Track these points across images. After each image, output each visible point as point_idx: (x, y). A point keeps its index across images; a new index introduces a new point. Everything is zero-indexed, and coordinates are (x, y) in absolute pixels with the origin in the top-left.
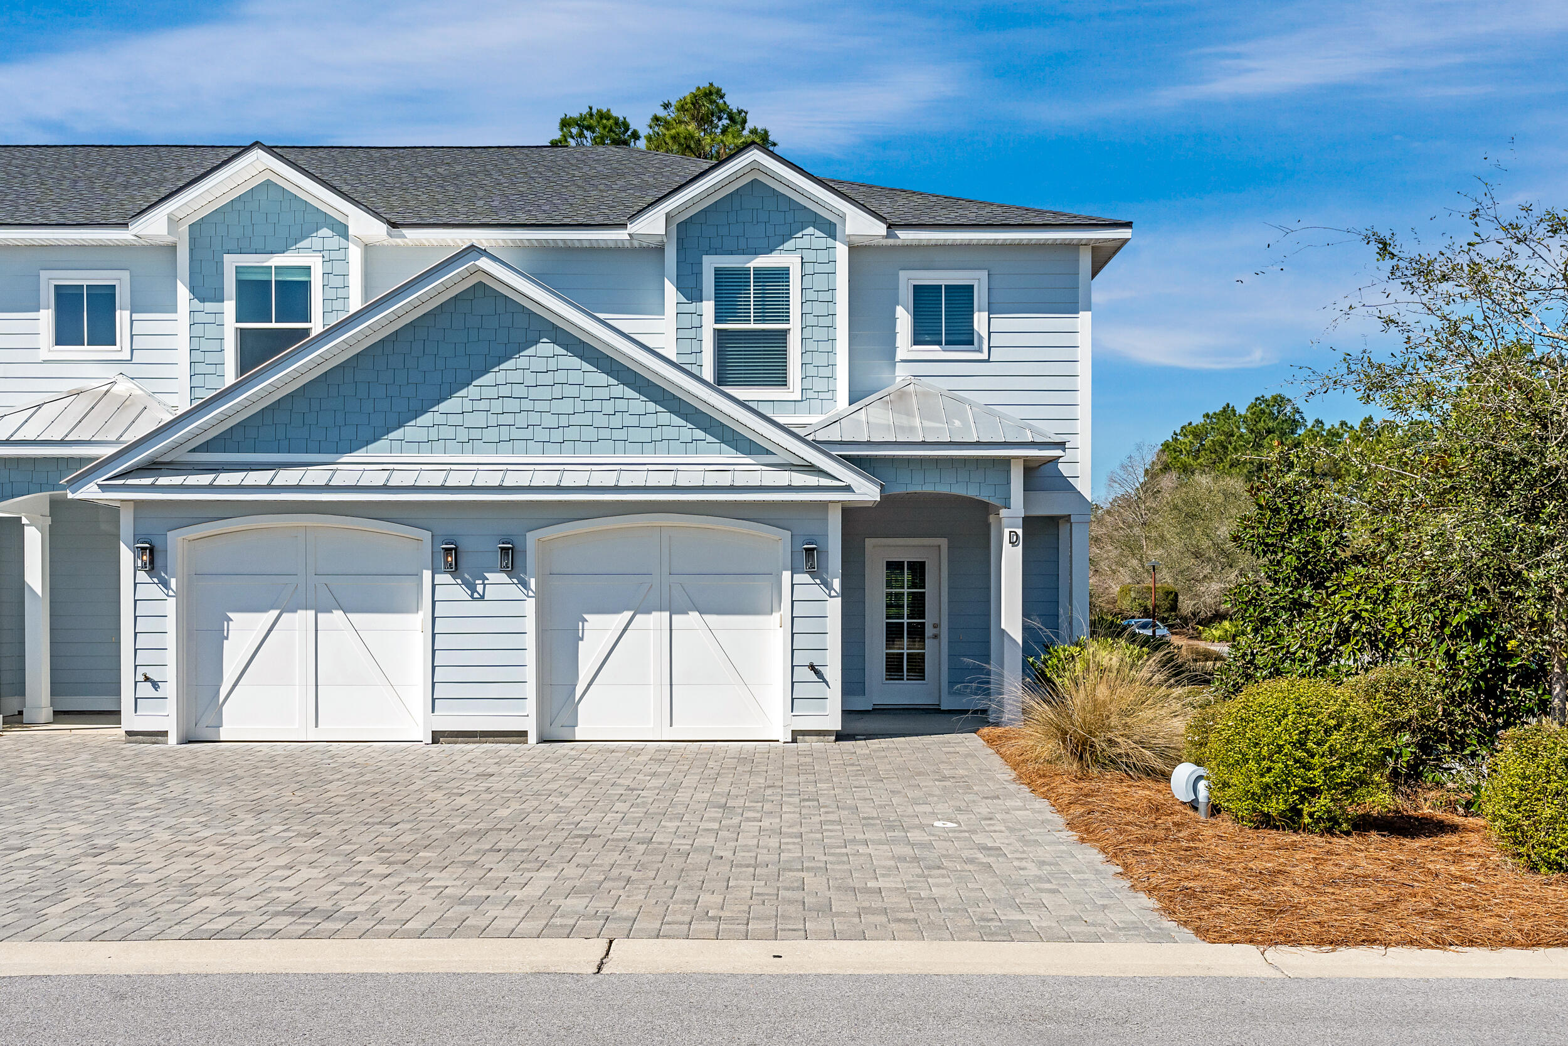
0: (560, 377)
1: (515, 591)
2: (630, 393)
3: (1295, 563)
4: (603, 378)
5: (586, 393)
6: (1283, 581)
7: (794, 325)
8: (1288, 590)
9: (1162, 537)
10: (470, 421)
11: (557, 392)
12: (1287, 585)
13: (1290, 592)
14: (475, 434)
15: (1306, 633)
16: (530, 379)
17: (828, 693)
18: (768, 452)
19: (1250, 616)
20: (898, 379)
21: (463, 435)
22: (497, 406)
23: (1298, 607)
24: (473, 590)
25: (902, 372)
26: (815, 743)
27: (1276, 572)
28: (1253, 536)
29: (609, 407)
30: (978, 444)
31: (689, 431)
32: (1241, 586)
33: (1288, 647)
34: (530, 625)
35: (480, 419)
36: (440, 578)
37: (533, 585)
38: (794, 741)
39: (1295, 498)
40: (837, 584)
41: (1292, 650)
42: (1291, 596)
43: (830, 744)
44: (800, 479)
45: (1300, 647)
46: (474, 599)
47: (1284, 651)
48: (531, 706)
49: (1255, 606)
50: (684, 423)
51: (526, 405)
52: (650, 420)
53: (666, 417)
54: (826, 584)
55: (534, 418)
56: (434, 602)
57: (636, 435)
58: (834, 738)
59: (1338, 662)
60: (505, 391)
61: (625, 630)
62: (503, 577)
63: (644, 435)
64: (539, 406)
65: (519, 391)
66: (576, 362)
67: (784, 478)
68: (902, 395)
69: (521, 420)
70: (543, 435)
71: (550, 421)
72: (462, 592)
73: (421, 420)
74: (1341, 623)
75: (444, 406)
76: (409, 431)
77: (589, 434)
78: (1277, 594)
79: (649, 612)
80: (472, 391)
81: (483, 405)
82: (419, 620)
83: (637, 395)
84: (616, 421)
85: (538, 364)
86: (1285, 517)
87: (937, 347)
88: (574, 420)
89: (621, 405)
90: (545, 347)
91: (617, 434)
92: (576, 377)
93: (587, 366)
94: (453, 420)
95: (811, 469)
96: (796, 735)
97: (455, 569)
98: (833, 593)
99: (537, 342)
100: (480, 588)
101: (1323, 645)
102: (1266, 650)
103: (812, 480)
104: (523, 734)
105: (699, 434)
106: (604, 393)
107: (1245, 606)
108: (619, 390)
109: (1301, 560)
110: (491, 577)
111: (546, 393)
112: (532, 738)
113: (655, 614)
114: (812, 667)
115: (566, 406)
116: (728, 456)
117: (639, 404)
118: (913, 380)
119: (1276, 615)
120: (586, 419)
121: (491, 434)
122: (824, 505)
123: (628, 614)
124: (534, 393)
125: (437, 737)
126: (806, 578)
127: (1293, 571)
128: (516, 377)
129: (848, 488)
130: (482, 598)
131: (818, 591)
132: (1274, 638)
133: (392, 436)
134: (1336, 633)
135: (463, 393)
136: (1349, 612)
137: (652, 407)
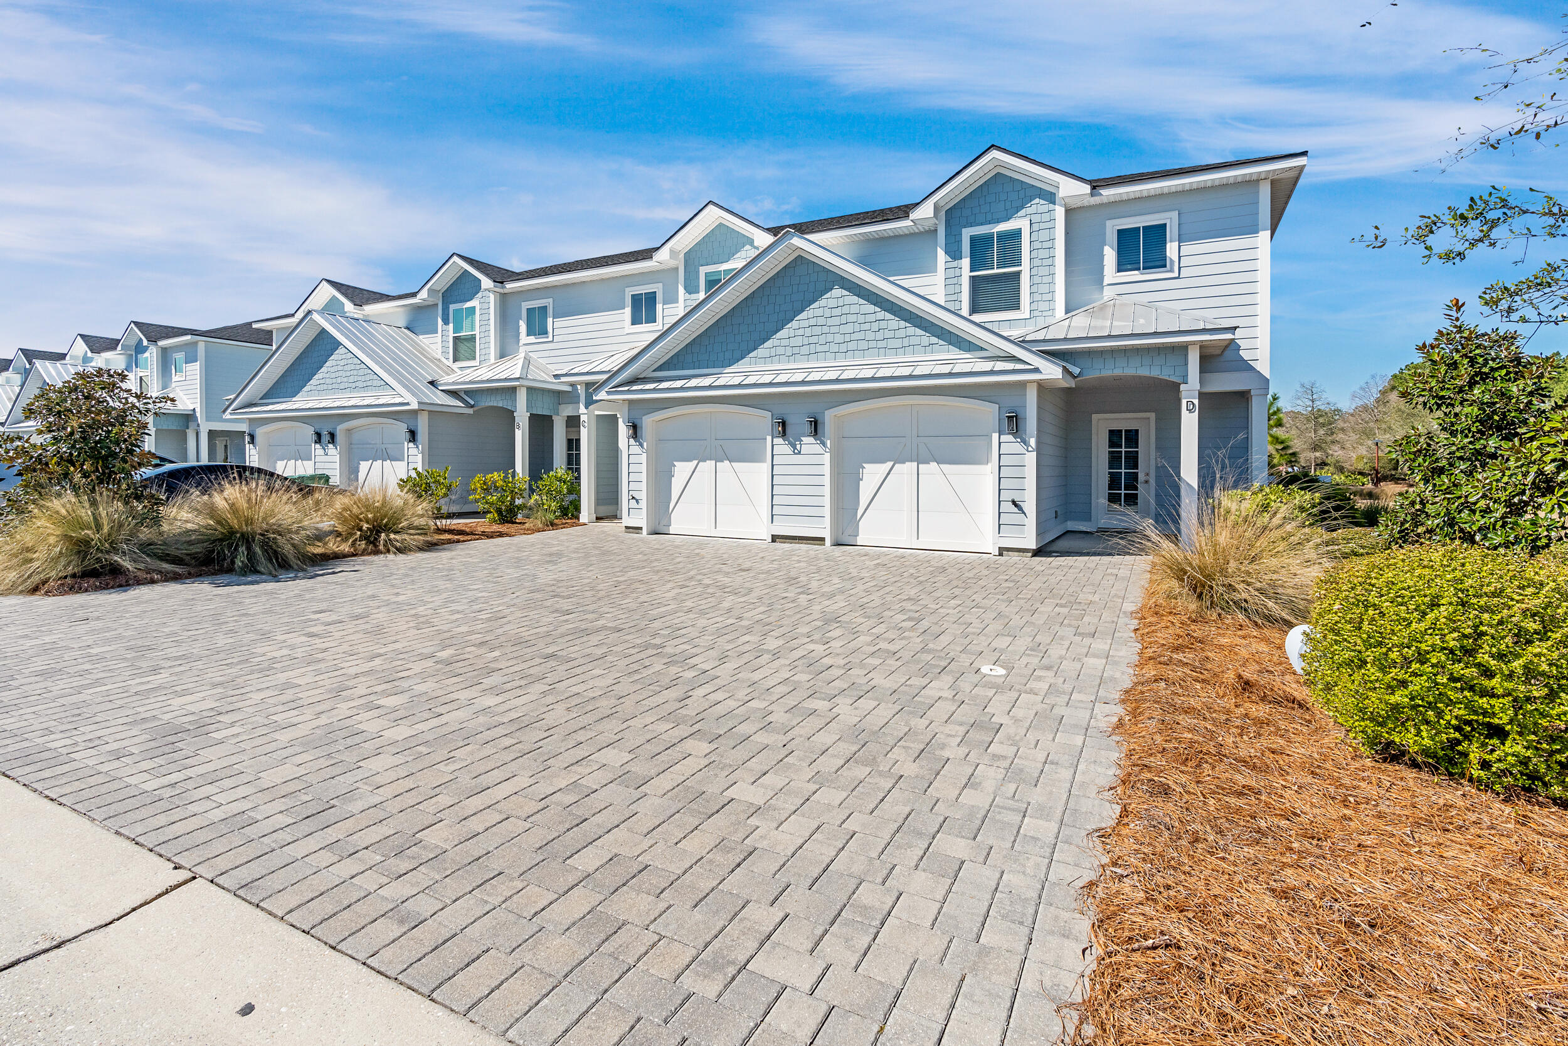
0: (846, 310)
1: (818, 448)
2: (888, 316)
3: (1476, 411)
4: (871, 308)
5: (861, 319)
6: (1462, 432)
7: (1025, 268)
8: (1466, 441)
9: (1390, 428)
10: (793, 342)
11: (844, 319)
12: (1466, 436)
13: (1470, 443)
14: (796, 350)
15: (1491, 483)
16: (828, 313)
17: (1026, 521)
18: (982, 349)
19: (1419, 465)
20: (1105, 298)
21: (789, 352)
22: (808, 332)
23: (1482, 458)
24: (795, 448)
25: (1108, 293)
26: (1015, 557)
27: (1452, 424)
28: (1424, 390)
29: (875, 326)
30: (1156, 334)
31: (927, 339)
32: (1409, 437)
33: (1466, 497)
34: (827, 470)
35: (798, 341)
36: (776, 441)
37: (829, 446)
38: (1001, 554)
39: (1477, 351)
40: (1033, 442)
41: (1472, 500)
42: (1471, 446)
43: (1027, 558)
44: (1000, 366)
45: (1482, 497)
46: (795, 454)
47: (1462, 500)
48: (827, 521)
49: (1425, 456)
50: (924, 333)
51: (825, 329)
52: (902, 333)
53: (912, 330)
54: (1024, 442)
55: (830, 338)
56: (773, 456)
57: (893, 343)
58: (1030, 554)
59: (1536, 514)
60: (813, 322)
61: (888, 474)
62: (811, 440)
63: (897, 343)
64: (833, 329)
65: (821, 321)
66: (855, 299)
67: (987, 366)
68: (1103, 307)
69: (822, 339)
70: (835, 348)
71: (839, 338)
72: (788, 449)
73: (766, 345)
74: (1540, 472)
75: (779, 335)
76: (761, 352)
77: (863, 345)
78: (1453, 444)
79: (904, 463)
80: (794, 324)
81: (801, 332)
82: (765, 467)
83: (893, 317)
84: (880, 336)
85: (832, 303)
86: (1465, 369)
87: (1136, 272)
88: (854, 337)
89: (883, 324)
90: (837, 292)
91: (880, 344)
92: (854, 309)
93: (862, 301)
94: (784, 343)
95: (1013, 358)
96: (1002, 551)
97: (784, 434)
98: (1030, 449)
99: (832, 289)
100: (798, 447)
101: (1514, 496)
102: (1437, 499)
103: (1010, 366)
104: (822, 539)
105: (934, 340)
106: (872, 318)
107: (1412, 457)
108: (882, 314)
109: (1485, 411)
110: (805, 440)
111: (836, 321)
112: (828, 542)
113: (908, 464)
114: (1014, 503)
115: (849, 328)
116: (954, 353)
117: (894, 322)
118: (1116, 297)
119: (1451, 465)
120: (861, 336)
121: (805, 350)
122: (1023, 385)
123: (890, 464)
124: (830, 322)
125: (774, 538)
126: (1010, 438)
127: (1474, 423)
128: (819, 312)
129: (1036, 370)
130: (799, 453)
131: (1018, 447)
132: (1448, 487)
133: (751, 355)
134: (1533, 483)
135: (789, 325)
136: (1553, 461)
137: (903, 324)
